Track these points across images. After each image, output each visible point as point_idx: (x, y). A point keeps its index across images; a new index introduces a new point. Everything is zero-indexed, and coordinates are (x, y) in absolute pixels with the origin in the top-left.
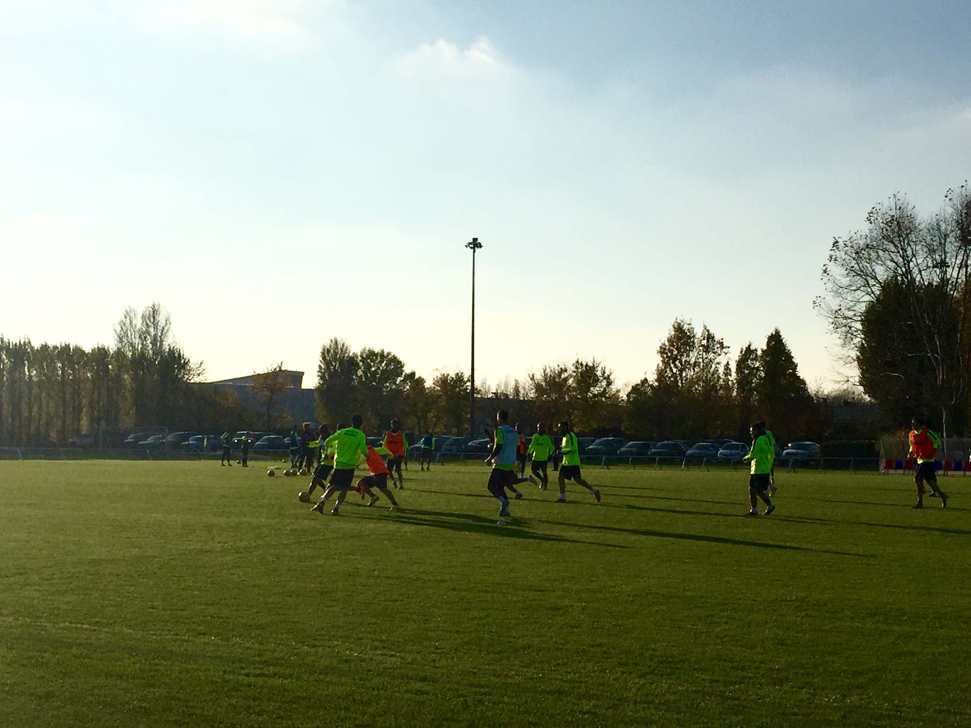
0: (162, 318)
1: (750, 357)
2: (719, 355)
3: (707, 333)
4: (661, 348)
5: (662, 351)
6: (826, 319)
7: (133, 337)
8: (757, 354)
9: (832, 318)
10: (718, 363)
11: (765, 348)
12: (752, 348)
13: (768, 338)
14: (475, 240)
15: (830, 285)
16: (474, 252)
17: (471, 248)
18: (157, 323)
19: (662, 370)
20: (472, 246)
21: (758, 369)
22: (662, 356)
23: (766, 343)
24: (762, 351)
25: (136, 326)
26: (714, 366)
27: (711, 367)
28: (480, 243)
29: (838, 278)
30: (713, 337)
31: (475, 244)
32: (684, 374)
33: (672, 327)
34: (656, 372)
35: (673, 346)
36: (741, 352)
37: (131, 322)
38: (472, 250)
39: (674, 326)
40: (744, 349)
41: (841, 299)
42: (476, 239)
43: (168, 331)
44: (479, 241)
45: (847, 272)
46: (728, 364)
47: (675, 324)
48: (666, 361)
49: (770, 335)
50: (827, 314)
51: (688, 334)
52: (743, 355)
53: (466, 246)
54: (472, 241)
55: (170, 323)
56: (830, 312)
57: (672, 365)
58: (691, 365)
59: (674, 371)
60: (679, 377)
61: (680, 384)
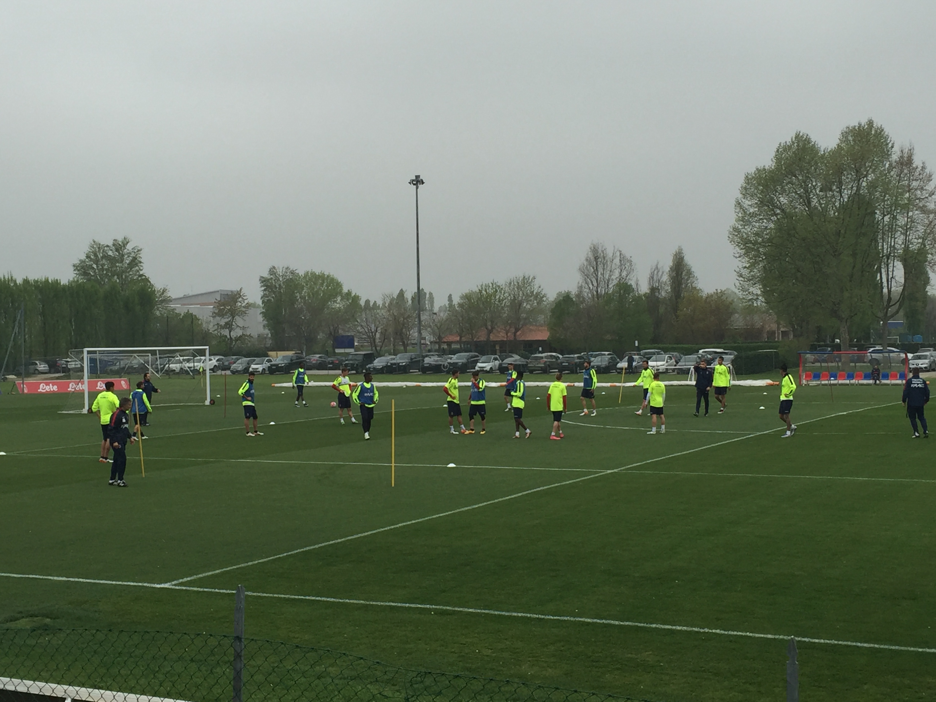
2: (631, 272)
3: (619, 253)
4: (580, 267)
5: (581, 270)
6: (736, 244)
8: (663, 271)
9: (743, 244)
11: (672, 265)
12: (660, 266)
13: (674, 257)
14: (417, 177)
15: (740, 214)
16: (417, 188)
17: (414, 184)
19: (581, 287)
20: (415, 182)
21: (665, 283)
22: (581, 275)
23: (672, 261)
24: (668, 268)
28: (422, 180)
30: (624, 257)
31: (417, 181)
32: (599, 290)
35: (590, 265)
36: (651, 270)
38: (415, 186)
39: (591, 249)
40: (653, 267)
42: (419, 176)
44: (421, 178)
46: (637, 280)
47: (592, 246)
48: (584, 278)
49: (675, 254)
50: (738, 241)
52: (652, 273)
53: (410, 183)
54: (414, 178)
57: (589, 282)
58: (605, 282)
59: (591, 288)
60: (595, 293)
61: (596, 300)
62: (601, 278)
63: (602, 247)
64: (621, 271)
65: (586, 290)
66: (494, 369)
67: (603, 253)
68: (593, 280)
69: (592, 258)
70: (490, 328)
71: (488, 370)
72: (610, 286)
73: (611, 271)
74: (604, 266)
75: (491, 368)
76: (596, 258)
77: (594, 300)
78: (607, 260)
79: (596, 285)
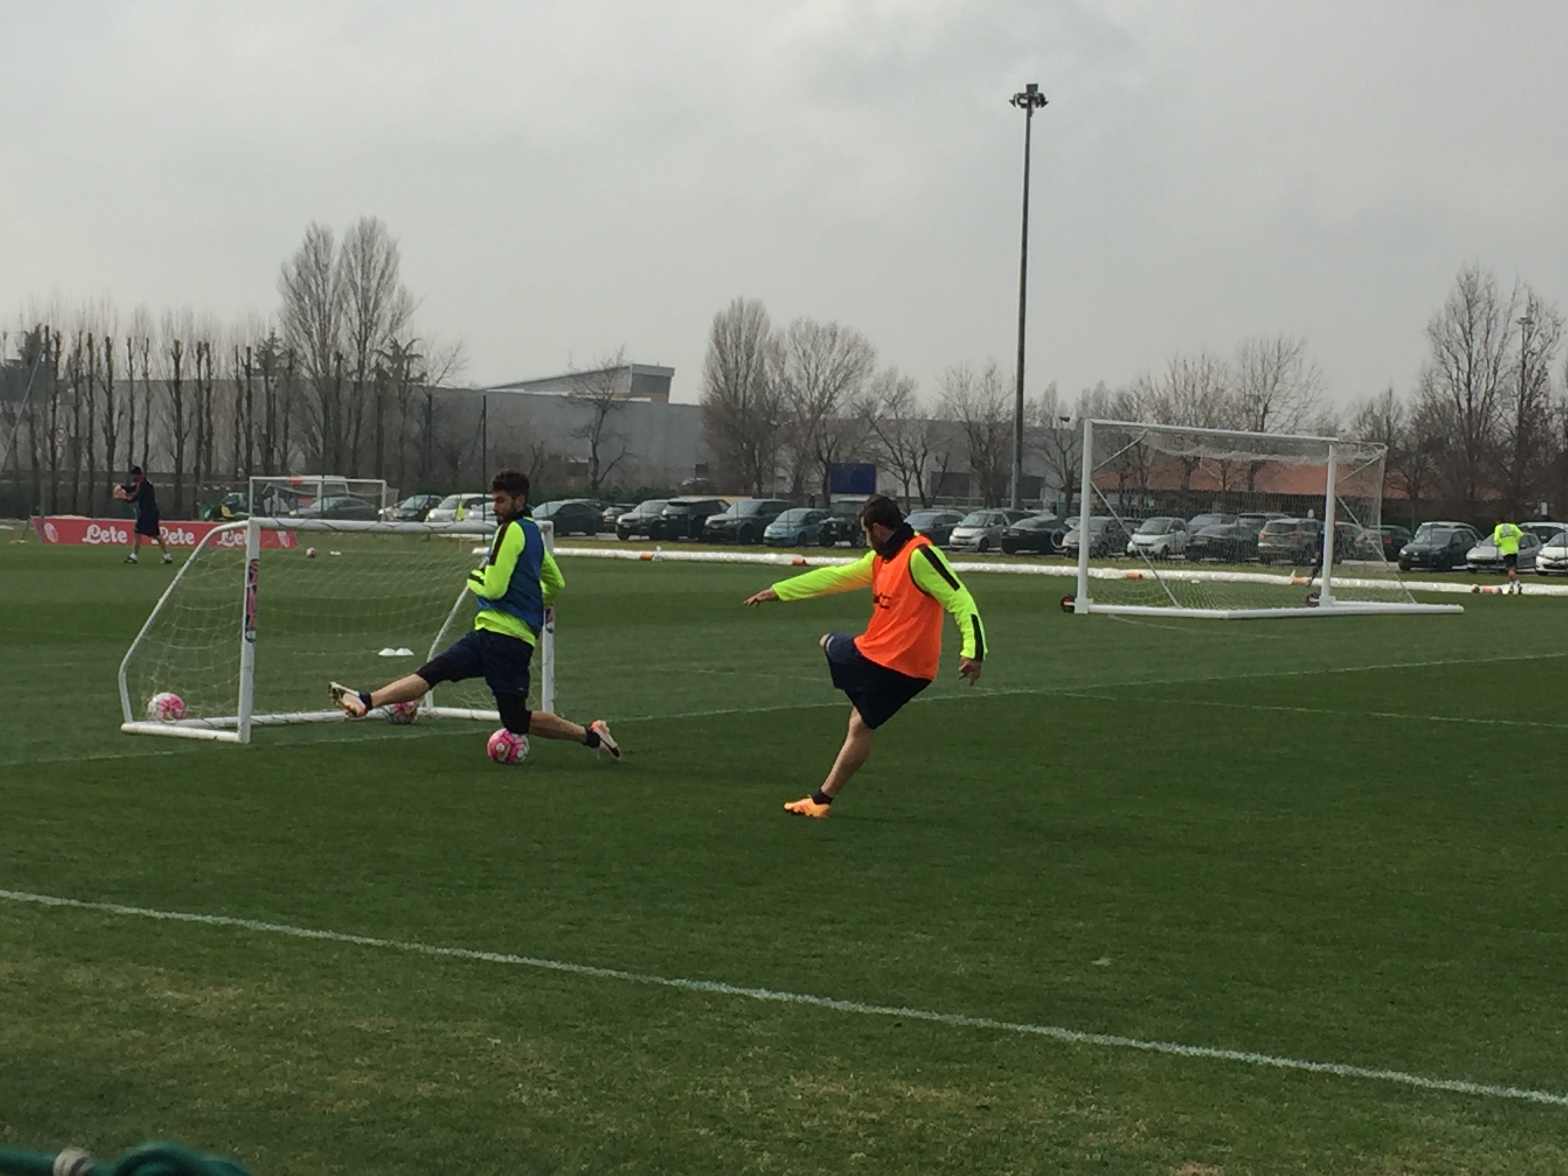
0: (378, 251)
3: (1526, 295)
4: (1430, 323)
5: (1433, 330)
7: (320, 291)
14: (1031, 89)
16: (1029, 115)
17: (1023, 106)
18: (370, 263)
19: (1430, 373)
20: (1024, 102)
22: (1431, 342)
25: (326, 266)
26: (1538, 365)
27: (1533, 366)
28: (1042, 97)
30: (1539, 303)
31: (1031, 99)
32: (1474, 382)
35: (1454, 320)
37: (317, 262)
38: (1026, 110)
39: (1458, 278)
42: (1035, 87)
43: (391, 277)
44: (1039, 91)
47: (1461, 274)
48: (1438, 353)
51: (1486, 295)
53: (1014, 103)
54: (1022, 91)
55: (397, 263)
57: (1450, 362)
58: (1489, 362)
59: (1454, 376)
60: (1463, 387)
61: (1464, 404)
62: (1478, 352)
63: (1489, 276)
64: (1529, 337)
65: (1440, 380)
67: (1489, 293)
68: (1459, 357)
69: (1462, 303)
71: (1159, 549)
72: (1500, 373)
73: (1505, 335)
74: (1489, 323)
75: (1166, 547)
76: (1470, 304)
77: (1459, 404)
78: (1498, 310)
79: (1467, 369)
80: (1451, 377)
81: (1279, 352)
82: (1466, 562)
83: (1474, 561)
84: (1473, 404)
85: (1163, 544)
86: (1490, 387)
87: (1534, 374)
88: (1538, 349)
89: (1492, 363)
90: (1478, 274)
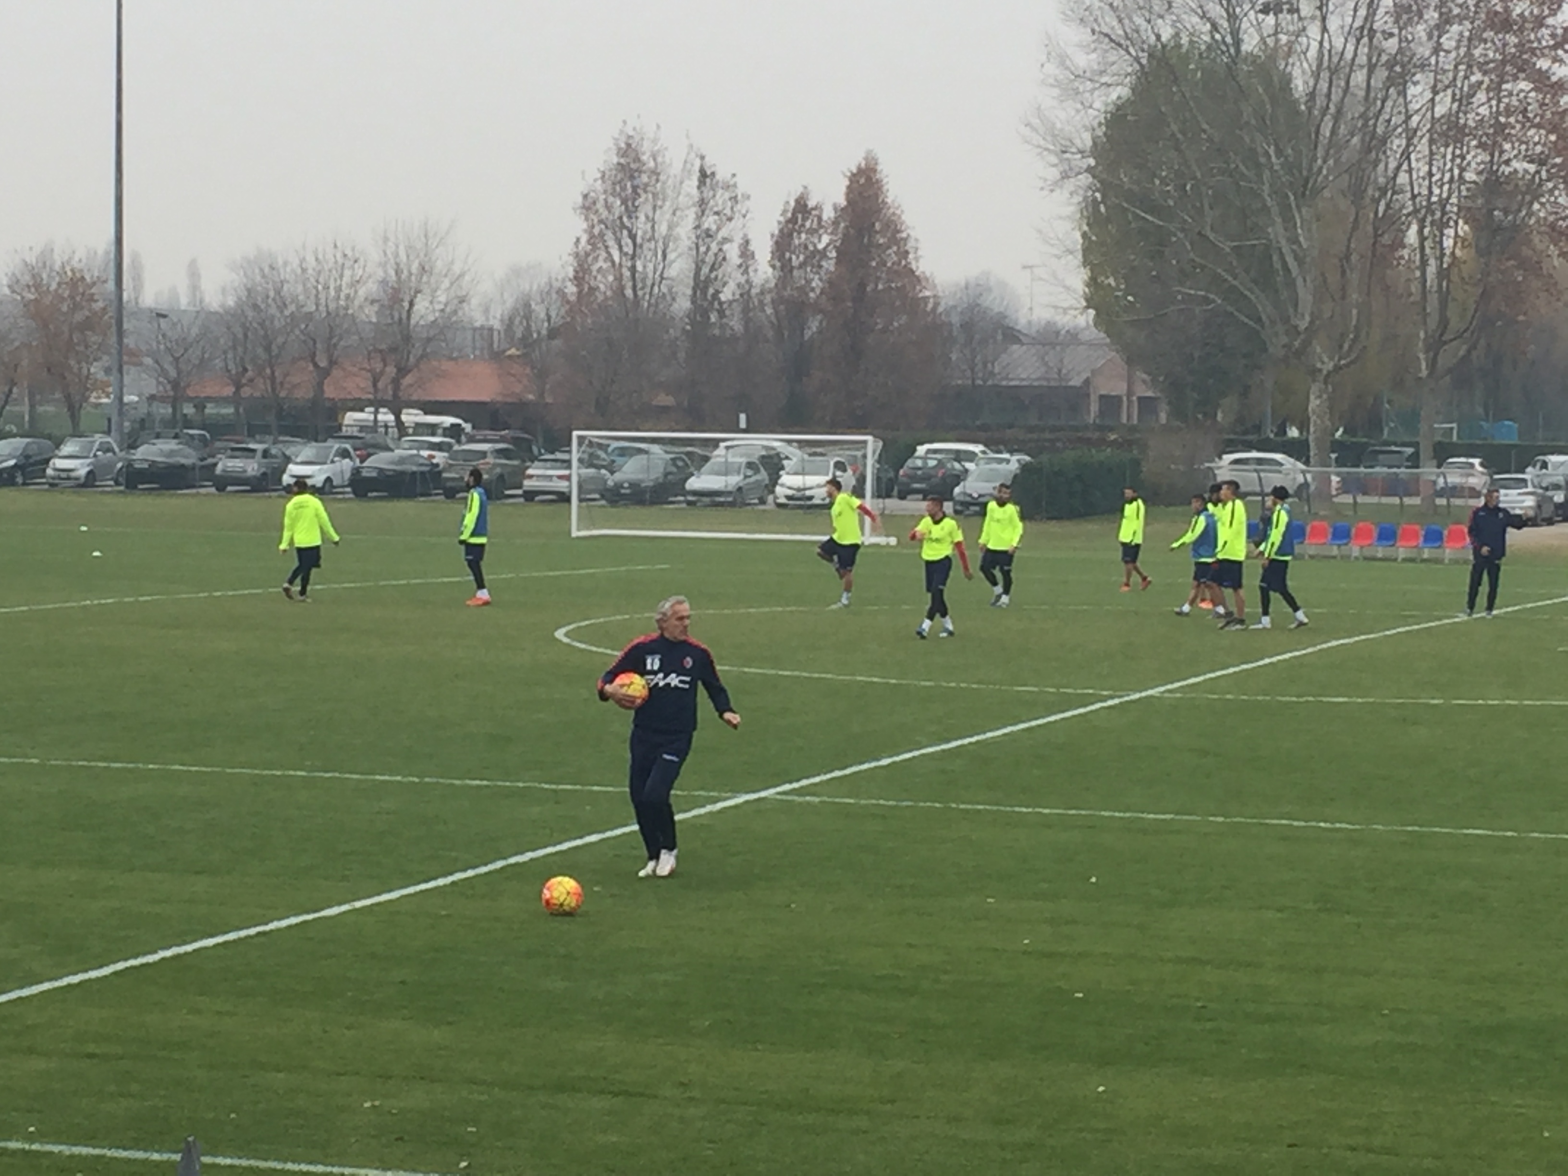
1: (803, 225)
2: (730, 219)
3: (698, 163)
4: (585, 196)
5: (588, 206)
6: (1040, 154)
8: (820, 218)
9: (1057, 155)
10: (726, 240)
11: (843, 202)
12: (811, 204)
13: (851, 180)
15: (1052, 69)
19: (587, 255)
21: (823, 253)
22: (587, 219)
23: (843, 190)
24: (835, 209)
26: (714, 247)
27: (708, 249)
29: (1070, 50)
30: (713, 174)
32: (639, 267)
33: (611, 144)
34: (571, 259)
35: (613, 194)
36: (784, 212)
39: (616, 144)
40: (792, 204)
41: (1079, 106)
45: (1095, 37)
46: (747, 242)
47: (623, 139)
48: (596, 231)
49: (855, 171)
50: (1042, 143)
51: (652, 164)
52: (788, 221)
56: (1049, 138)
57: (611, 243)
58: (656, 242)
59: (617, 259)
60: (627, 273)
61: (629, 292)
62: (644, 232)
63: (655, 141)
64: (703, 212)
65: (600, 264)
66: (335, 483)
67: (654, 162)
68: (622, 238)
69: (622, 174)
70: (323, 364)
71: (319, 484)
72: (671, 256)
73: (674, 214)
74: (656, 198)
75: (328, 480)
76: (632, 175)
77: (624, 295)
78: (664, 183)
79: (631, 252)
80: (613, 262)
81: (426, 236)
82: (685, 493)
83: (695, 493)
84: (640, 293)
85: (323, 477)
86: (658, 273)
87: (710, 259)
88: (714, 227)
89: (660, 244)
90: (642, 139)
